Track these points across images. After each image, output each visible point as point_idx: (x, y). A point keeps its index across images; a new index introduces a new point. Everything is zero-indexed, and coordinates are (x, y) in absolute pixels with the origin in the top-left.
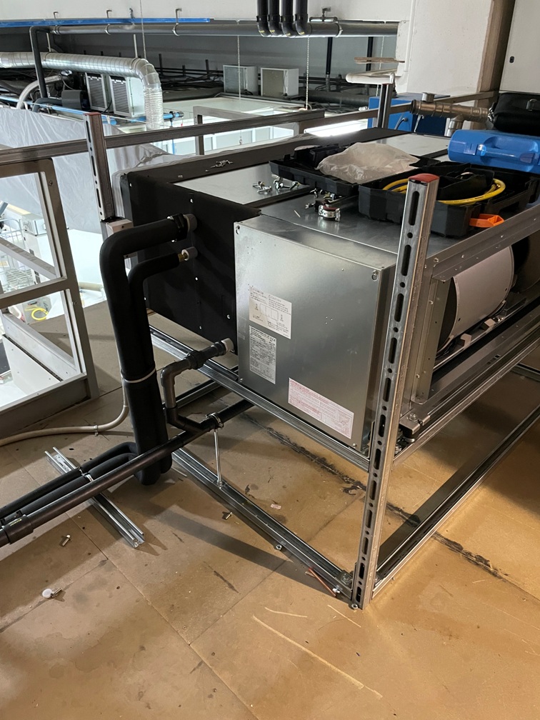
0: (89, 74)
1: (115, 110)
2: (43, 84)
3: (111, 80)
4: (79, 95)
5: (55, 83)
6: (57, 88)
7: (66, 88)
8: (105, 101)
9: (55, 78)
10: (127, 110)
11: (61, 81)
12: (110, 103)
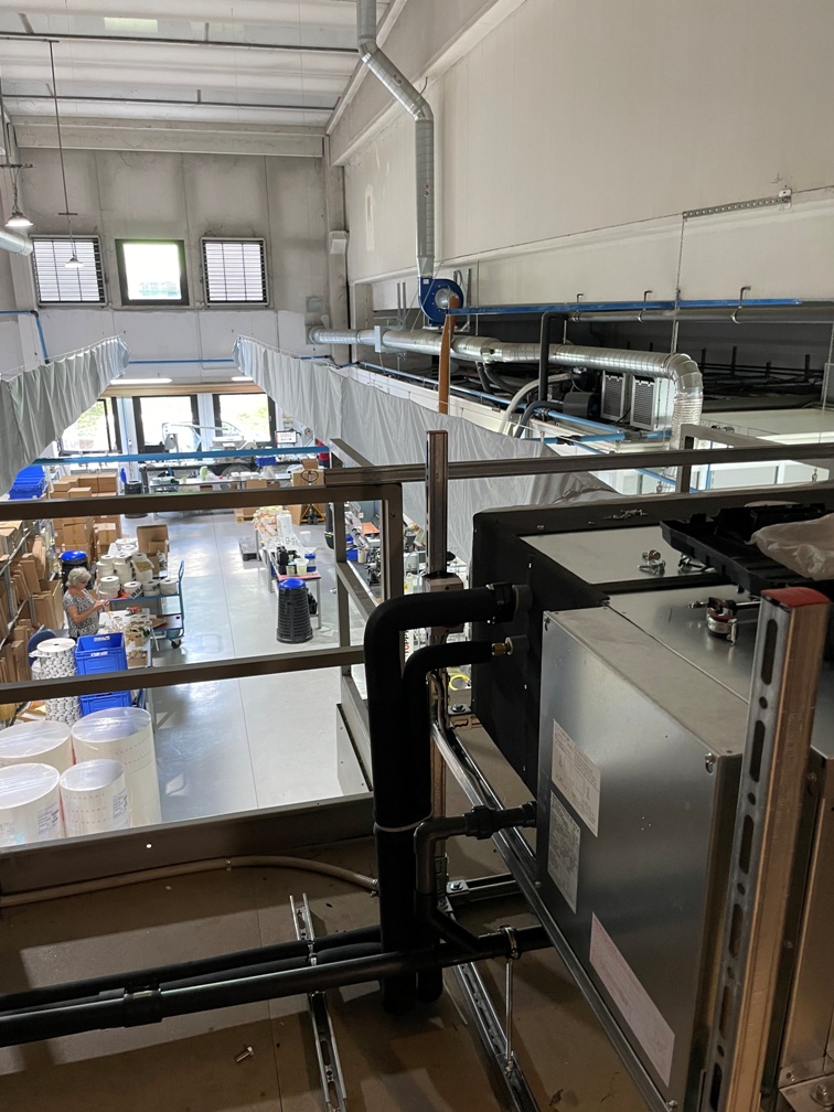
0: (607, 373)
1: (632, 420)
2: (545, 384)
3: (635, 381)
4: (588, 399)
5: (561, 383)
6: (562, 389)
7: (575, 390)
8: (622, 408)
9: (563, 377)
10: (648, 421)
11: (570, 381)
12: (627, 411)
